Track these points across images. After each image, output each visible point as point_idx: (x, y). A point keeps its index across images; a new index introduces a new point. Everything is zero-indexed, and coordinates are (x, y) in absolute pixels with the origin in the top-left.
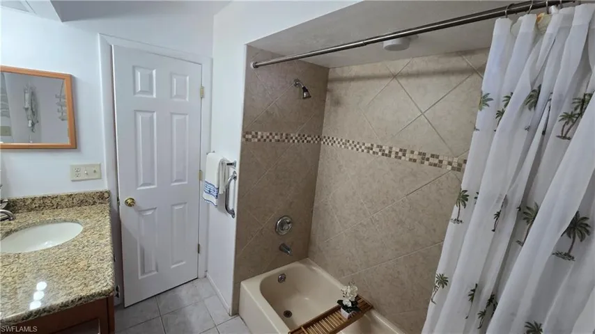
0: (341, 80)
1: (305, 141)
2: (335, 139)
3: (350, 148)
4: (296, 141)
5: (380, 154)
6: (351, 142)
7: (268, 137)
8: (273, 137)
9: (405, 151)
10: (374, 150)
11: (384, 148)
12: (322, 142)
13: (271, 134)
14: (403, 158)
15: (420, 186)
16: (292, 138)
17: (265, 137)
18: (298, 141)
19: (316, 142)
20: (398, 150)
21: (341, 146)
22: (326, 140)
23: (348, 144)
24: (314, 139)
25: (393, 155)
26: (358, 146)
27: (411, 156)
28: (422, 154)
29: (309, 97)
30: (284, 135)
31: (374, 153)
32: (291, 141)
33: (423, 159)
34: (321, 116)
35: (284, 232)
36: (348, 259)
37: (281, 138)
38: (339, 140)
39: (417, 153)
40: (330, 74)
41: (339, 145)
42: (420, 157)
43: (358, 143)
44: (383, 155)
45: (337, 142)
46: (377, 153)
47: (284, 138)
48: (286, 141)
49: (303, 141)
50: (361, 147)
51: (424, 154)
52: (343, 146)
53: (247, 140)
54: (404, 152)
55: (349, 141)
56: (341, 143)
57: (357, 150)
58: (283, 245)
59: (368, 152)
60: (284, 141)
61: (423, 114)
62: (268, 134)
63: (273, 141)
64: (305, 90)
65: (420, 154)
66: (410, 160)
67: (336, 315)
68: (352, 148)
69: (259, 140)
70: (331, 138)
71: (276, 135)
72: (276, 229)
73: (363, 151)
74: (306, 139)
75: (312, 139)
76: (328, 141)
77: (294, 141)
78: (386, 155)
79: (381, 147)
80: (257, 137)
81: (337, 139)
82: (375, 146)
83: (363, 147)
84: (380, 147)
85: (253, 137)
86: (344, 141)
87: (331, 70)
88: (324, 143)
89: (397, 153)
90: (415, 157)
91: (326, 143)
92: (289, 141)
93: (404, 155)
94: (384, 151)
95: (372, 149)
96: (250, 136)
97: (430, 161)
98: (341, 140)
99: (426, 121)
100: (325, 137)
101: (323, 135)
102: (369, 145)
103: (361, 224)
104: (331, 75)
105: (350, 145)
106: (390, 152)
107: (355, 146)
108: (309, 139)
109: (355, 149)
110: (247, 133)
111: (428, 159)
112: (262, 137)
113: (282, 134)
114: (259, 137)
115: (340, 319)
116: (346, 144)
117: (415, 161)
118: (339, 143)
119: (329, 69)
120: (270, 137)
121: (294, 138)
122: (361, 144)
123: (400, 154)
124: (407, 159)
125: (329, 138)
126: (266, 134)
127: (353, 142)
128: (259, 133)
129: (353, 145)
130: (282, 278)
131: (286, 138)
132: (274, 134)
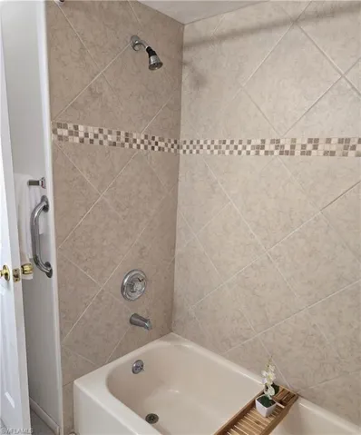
0: (204, 42)
1: (156, 148)
2: (202, 142)
3: (227, 152)
4: (142, 147)
5: (276, 153)
6: (228, 142)
7: (96, 136)
8: (106, 137)
9: (317, 140)
10: (267, 148)
11: (282, 142)
12: (181, 151)
13: (101, 131)
14: (314, 152)
15: (343, 190)
16: (135, 141)
17: (91, 136)
18: (146, 147)
19: (172, 150)
20: (305, 142)
21: (212, 151)
22: (188, 147)
23: (224, 147)
24: (169, 145)
25: (298, 151)
26: (240, 147)
27: (328, 148)
28: (344, 142)
29: (159, 65)
30: (123, 134)
31: (267, 153)
32: (135, 146)
33: (346, 148)
34: (176, 107)
35: (137, 295)
36: (235, 322)
37: (118, 139)
38: (209, 143)
39: (337, 140)
40: (186, 35)
41: (208, 152)
42: (342, 146)
43: (240, 142)
44: (281, 153)
45: (205, 147)
46: (272, 153)
47: (123, 139)
48: (127, 145)
49: (153, 148)
50: (244, 148)
51: (348, 140)
52: (216, 152)
53: (60, 138)
54: (315, 142)
55: (224, 142)
56: (212, 147)
57: (240, 153)
58: (136, 315)
59: (257, 153)
60: (123, 145)
61: (343, 76)
62: (97, 132)
63: (105, 143)
64: (151, 52)
65: (341, 141)
66: (326, 153)
67: (251, 418)
68: (231, 153)
69: (82, 141)
70: (195, 142)
71: (110, 133)
72: (122, 291)
73: (248, 153)
74: (157, 144)
75: (166, 145)
76: (191, 147)
77: (138, 147)
78: (287, 153)
79: (278, 141)
80: (77, 136)
81: (205, 142)
82: (268, 141)
83: (249, 148)
84: (276, 142)
85: (71, 133)
86: (216, 143)
87: (186, 27)
88: (184, 152)
89: (304, 146)
90: (333, 148)
91: (188, 151)
92: (131, 146)
93: (315, 148)
94: (283, 146)
95: (263, 147)
96: (65, 132)
97: (357, 149)
98: (213, 142)
99: (349, 87)
100: (185, 142)
101: (182, 139)
102: (259, 142)
103: (252, 266)
104: (188, 36)
105: (228, 147)
106: (293, 147)
107: (236, 147)
108: (161, 144)
109: (236, 152)
110: (60, 126)
111: (354, 148)
112: (86, 135)
113: (119, 133)
114: (81, 135)
115: (258, 423)
116: (220, 147)
117: (333, 153)
118: (209, 147)
119: (184, 25)
120: (101, 137)
121: (138, 142)
122: (245, 143)
123: (309, 147)
124: (321, 153)
125: (191, 142)
126: (92, 130)
127: (232, 142)
128: (81, 128)
129: (232, 147)
130: (138, 367)
131: (127, 140)
132: (105, 131)
